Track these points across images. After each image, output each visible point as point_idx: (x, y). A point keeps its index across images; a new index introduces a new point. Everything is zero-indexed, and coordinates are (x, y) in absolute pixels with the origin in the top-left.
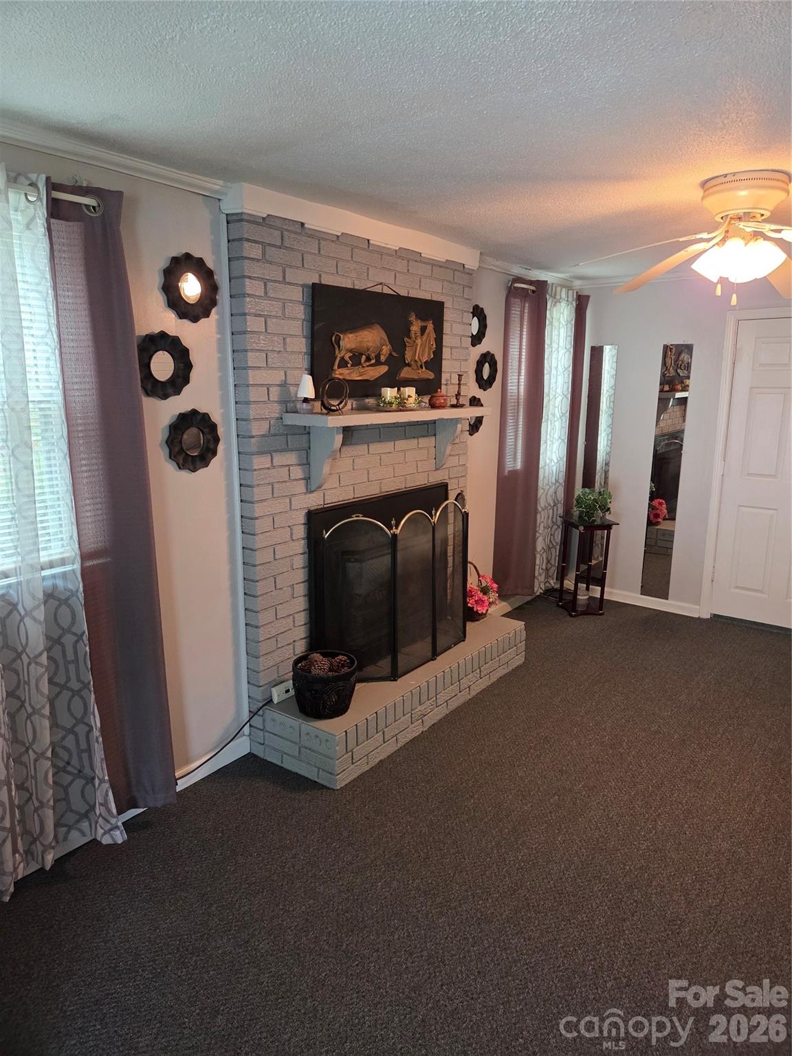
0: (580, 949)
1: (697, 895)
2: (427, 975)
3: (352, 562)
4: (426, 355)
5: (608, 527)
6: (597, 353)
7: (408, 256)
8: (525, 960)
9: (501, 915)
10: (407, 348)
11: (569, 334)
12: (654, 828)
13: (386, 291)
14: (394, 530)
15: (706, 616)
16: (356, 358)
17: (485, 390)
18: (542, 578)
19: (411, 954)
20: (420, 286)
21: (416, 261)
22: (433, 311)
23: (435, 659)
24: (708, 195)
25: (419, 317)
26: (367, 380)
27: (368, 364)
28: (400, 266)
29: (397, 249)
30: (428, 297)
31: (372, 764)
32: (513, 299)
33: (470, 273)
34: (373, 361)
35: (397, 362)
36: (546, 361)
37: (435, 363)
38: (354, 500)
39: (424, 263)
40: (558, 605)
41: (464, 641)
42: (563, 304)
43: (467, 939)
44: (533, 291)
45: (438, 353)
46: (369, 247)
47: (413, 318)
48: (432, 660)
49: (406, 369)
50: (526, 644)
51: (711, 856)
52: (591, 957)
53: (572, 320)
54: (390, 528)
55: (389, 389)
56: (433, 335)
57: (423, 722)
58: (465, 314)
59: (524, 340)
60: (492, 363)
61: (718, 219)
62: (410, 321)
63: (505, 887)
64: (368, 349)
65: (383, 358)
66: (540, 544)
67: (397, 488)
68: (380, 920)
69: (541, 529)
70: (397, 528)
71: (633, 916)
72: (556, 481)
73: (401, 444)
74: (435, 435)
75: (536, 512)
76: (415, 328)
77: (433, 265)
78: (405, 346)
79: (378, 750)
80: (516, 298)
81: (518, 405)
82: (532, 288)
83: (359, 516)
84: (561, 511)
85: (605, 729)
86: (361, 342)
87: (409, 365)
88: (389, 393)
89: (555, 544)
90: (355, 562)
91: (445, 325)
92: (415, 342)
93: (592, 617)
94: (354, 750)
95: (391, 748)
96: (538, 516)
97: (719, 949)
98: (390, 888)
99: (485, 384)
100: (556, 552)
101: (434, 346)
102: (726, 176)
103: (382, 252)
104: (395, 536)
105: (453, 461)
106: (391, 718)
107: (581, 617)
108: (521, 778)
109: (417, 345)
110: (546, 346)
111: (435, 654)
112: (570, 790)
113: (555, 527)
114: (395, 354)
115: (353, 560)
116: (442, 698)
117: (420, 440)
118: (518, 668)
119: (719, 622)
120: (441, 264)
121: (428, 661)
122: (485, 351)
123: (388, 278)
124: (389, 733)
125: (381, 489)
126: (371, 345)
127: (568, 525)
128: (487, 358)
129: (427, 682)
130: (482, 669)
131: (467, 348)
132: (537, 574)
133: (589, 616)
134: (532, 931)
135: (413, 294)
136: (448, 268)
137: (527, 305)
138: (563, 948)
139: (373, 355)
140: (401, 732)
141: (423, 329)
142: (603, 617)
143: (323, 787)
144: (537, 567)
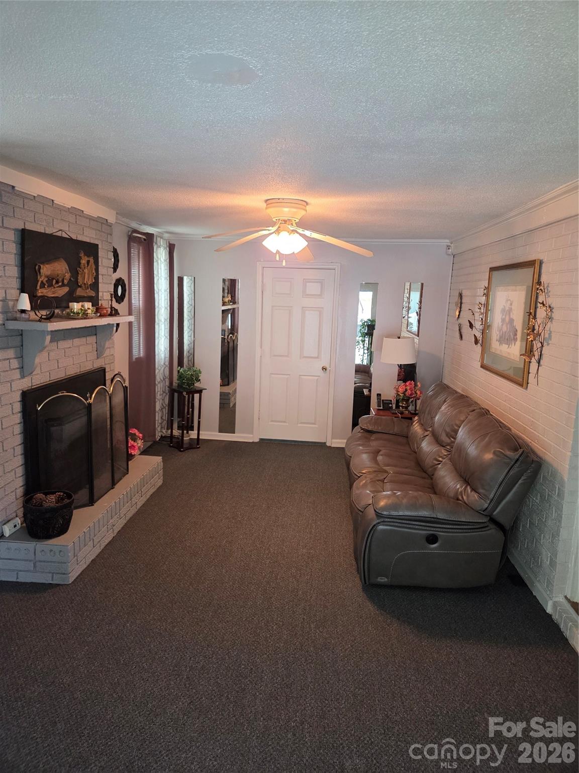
0: (255, 617)
1: (300, 576)
2: (180, 657)
3: (56, 426)
4: (90, 280)
5: (200, 392)
6: (181, 280)
7: (76, 213)
8: (229, 631)
9: (208, 616)
10: (79, 275)
11: (166, 268)
12: (270, 552)
13: (64, 235)
14: (89, 401)
15: (257, 440)
16: (51, 281)
17: (119, 303)
18: (159, 429)
19: (165, 651)
20: (83, 233)
21: (80, 216)
22: (92, 250)
23: (114, 488)
24: (269, 208)
25: (85, 255)
26: (57, 297)
27: (57, 285)
28: (72, 218)
29: (70, 207)
30: (88, 241)
31: (88, 563)
32: (132, 243)
33: (110, 225)
34: (60, 284)
35: (74, 284)
36: (155, 286)
37: (95, 286)
38: (51, 382)
39: (85, 217)
40: (170, 446)
41: (127, 474)
42: (162, 249)
43: (195, 633)
44: (145, 240)
45: (97, 278)
46: (53, 204)
47: (82, 255)
48: (112, 489)
49: (79, 289)
50: (163, 471)
51: (300, 557)
52: (262, 619)
53: (167, 259)
54: (86, 400)
55: (75, 303)
56: (94, 267)
57: (113, 531)
58: (109, 253)
59: (141, 271)
60: (123, 286)
61: (274, 220)
62: (80, 257)
63: (204, 602)
64: (58, 276)
65: (66, 282)
66: (158, 407)
67: (76, 372)
68: (138, 642)
69: (158, 396)
70: (91, 399)
71: (274, 594)
72: (164, 364)
73: (77, 341)
74: (96, 335)
75: (155, 384)
76: (83, 262)
77: (90, 219)
78: (78, 273)
79: (89, 553)
80: (135, 243)
81: (140, 314)
82: (144, 237)
83: (63, 393)
84: (167, 383)
85: (226, 511)
86: (54, 270)
87: (80, 287)
88: (76, 306)
89: (165, 406)
90: (57, 426)
91: (100, 260)
92: (83, 271)
93: (194, 450)
94: (78, 555)
95: (97, 551)
96: (156, 387)
97: (317, 596)
98: (136, 624)
99: (120, 300)
100: (166, 411)
101: (95, 274)
102: (279, 199)
103: (60, 209)
104: (90, 404)
105: (107, 353)
106: (97, 529)
107: (187, 451)
108: (189, 547)
109: (85, 273)
110: (155, 276)
111: (113, 484)
112: (220, 546)
113: (165, 394)
114: (72, 279)
115: (55, 425)
116: (123, 511)
117: (87, 338)
118: (160, 487)
119: (265, 443)
120: (94, 218)
121: (110, 490)
122: (118, 277)
123: (64, 227)
124: (96, 541)
125: (65, 373)
126: (60, 272)
127: (172, 391)
128: (119, 282)
129: (115, 502)
130: (142, 490)
131: (111, 276)
132: (157, 426)
133: (192, 450)
134: (227, 618)
135: (80, 238)
136: (98, 222)
137: (141, 248)
138: (246, 620)
139: (61, 279)
140: (102, 538)
141: (88, 262)
142: (200, 449)
143: (58, 585)
144: (157, 422)
